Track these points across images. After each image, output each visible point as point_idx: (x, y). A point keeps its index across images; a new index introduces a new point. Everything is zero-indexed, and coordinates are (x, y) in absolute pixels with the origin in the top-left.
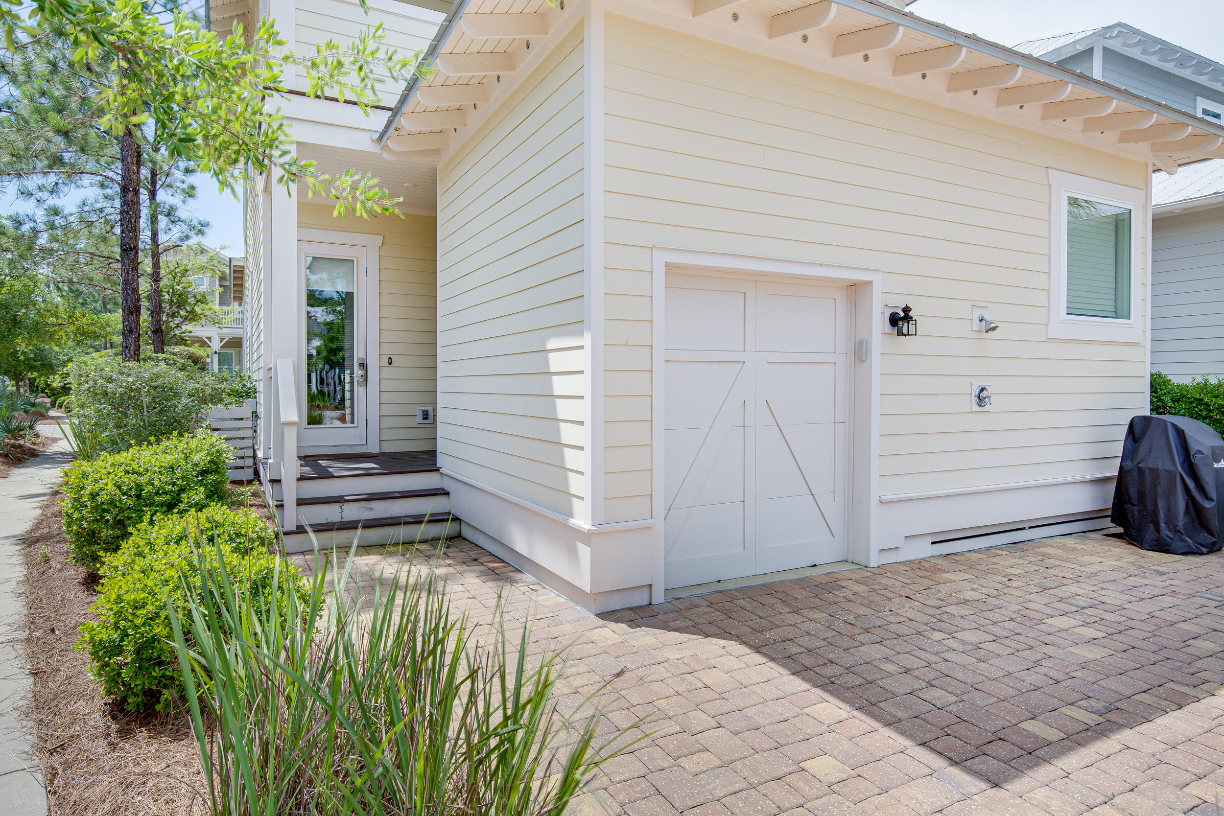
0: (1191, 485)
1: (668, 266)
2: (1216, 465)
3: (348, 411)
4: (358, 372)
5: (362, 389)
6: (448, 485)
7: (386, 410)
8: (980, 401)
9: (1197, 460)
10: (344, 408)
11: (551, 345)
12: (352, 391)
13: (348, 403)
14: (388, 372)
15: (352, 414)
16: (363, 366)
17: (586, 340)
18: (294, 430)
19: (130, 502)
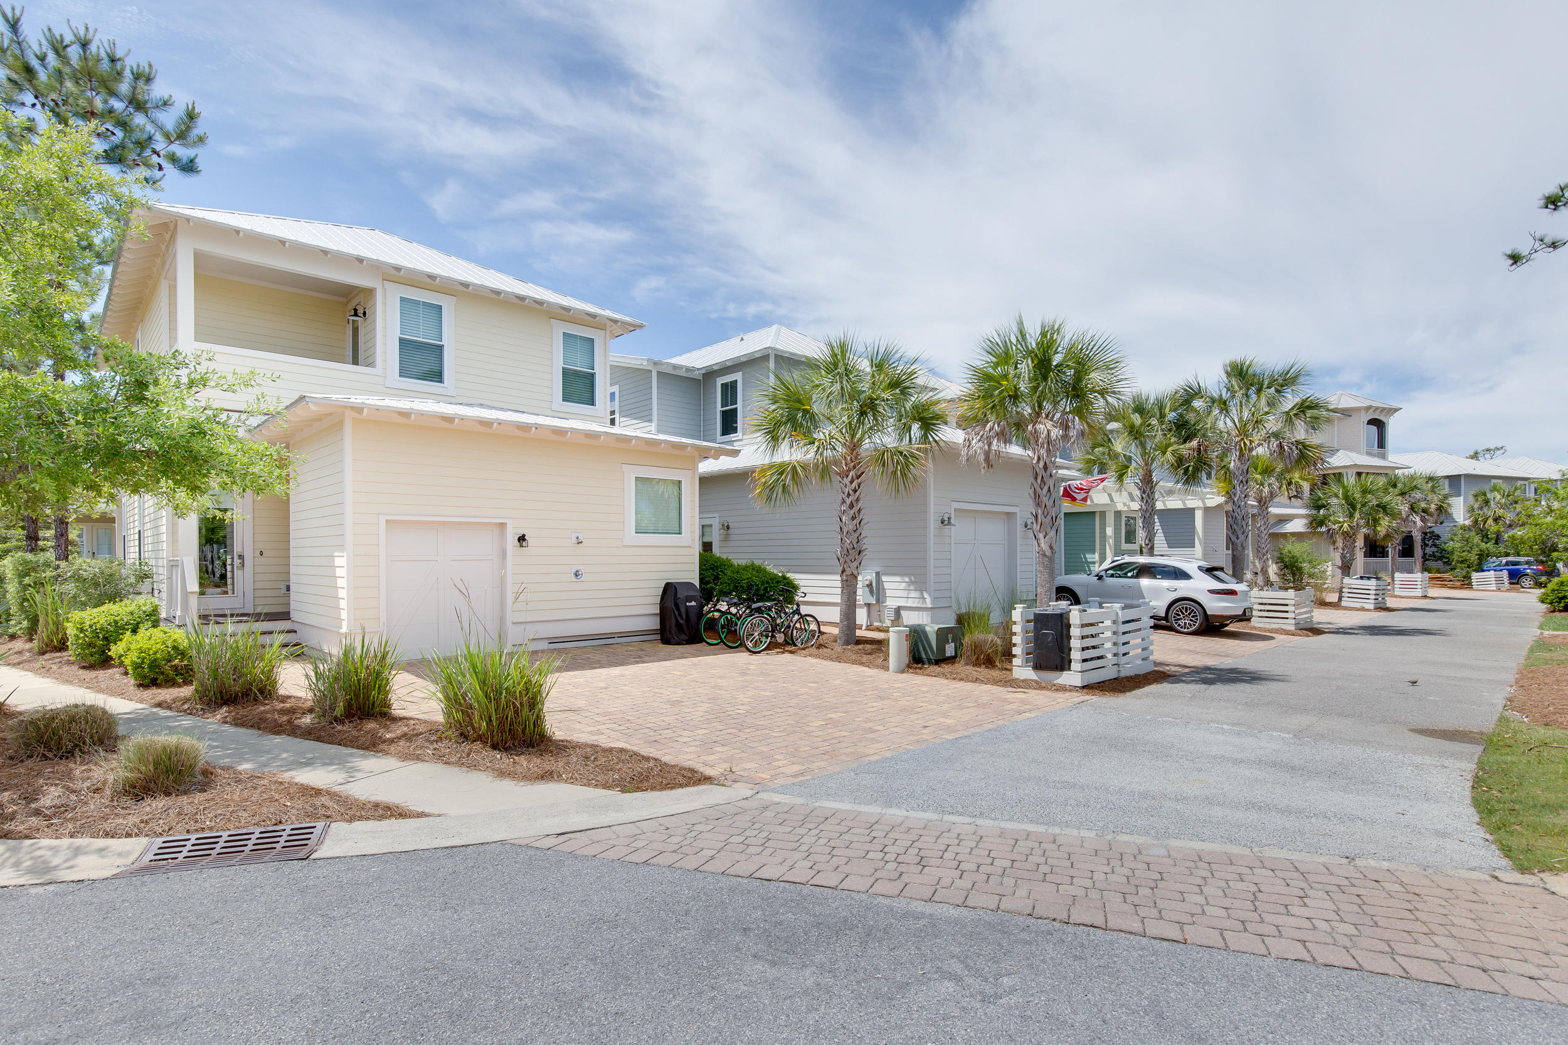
0: (677, 613)
1: (387, 521)
2: (688, 604)
3: (230, 587)
4: (237, 561)
5: (240, 572)
6: (295, 627)
7: (258, 585)
8: (576, 575)
9: (679, 602)
10: (226, 584)
11: (336, 554)
12: (233, 571)
13: (229, 581)
14: (261, 560)
15: (233, 590)
16: (241, 557)
17: (345, 554)
18: (196, 596)
19: (112, 629)
